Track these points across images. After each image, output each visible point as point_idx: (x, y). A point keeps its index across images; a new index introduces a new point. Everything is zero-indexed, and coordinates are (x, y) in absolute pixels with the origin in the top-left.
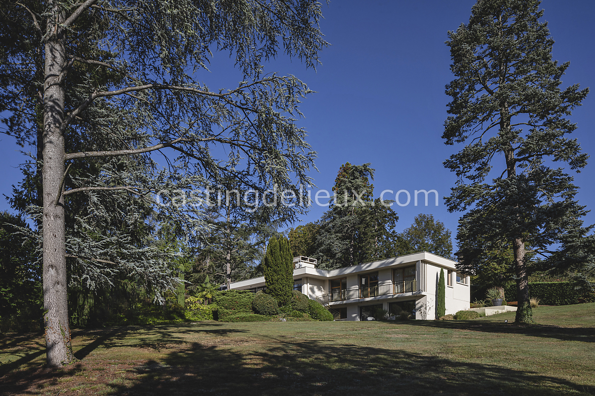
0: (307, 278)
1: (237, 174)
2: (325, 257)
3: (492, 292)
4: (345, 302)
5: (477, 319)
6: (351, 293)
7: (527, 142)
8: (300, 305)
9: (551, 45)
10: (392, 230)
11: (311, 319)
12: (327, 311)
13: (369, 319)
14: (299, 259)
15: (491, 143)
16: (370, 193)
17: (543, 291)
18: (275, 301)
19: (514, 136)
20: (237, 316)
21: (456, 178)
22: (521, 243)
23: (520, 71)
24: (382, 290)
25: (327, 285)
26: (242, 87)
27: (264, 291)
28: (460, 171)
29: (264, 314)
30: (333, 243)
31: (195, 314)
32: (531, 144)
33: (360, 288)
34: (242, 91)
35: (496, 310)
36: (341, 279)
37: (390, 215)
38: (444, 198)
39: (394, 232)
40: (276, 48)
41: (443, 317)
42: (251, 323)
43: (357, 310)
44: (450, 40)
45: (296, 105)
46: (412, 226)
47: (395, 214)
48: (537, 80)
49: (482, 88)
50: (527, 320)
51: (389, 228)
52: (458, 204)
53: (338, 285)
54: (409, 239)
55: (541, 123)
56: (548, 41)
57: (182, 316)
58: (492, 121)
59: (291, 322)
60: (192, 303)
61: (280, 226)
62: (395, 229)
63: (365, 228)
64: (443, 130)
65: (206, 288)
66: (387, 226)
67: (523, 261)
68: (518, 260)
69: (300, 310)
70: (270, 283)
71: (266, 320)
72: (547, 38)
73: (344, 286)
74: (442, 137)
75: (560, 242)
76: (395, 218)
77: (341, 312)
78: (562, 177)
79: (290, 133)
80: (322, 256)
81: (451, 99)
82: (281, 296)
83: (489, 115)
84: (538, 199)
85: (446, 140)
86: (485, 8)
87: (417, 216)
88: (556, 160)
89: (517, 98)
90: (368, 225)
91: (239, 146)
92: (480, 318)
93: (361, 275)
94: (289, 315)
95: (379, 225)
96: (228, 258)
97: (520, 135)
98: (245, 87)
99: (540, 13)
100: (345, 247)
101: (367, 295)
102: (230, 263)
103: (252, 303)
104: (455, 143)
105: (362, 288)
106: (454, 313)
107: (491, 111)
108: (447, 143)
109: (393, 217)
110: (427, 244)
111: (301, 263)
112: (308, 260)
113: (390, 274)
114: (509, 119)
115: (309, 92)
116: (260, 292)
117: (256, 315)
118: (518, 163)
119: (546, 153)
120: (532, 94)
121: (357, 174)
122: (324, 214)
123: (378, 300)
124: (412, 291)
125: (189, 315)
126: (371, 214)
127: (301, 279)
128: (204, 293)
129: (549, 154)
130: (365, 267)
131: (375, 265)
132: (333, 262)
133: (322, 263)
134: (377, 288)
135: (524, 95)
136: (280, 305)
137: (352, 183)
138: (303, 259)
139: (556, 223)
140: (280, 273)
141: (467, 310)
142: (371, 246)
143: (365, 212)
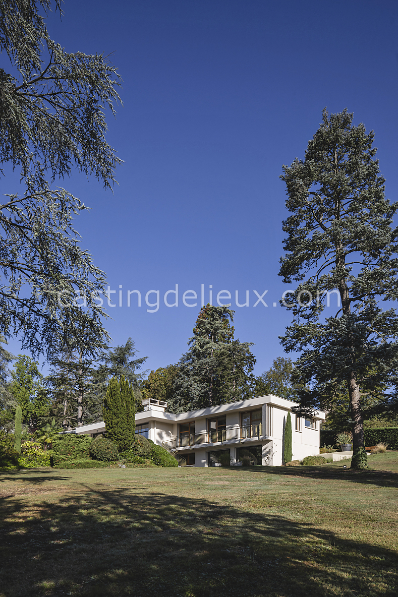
0: (154, 421)
1: (25, 302)
2: (183, 401)
3: (341, 437)
4: (193, 447)
5: (324, 465)
6: (201, 437)
7: (357, 281)
8: (141, 451)
9: (382, 183)
10: (250, 373)
11: (154, 465)
12: (173, 456)
13: (217, 464)
14: (148, 402)
15: (322, 281)
16: (231, 335)
17: (395, 436)
18: (115, 446)
19: (344, 274)
20: (73, 462)
21: (292, 317)
22: (355, 385)
23: (352, 208)
24: (229, 435)
25: (176, 429)
26: (13, 201)
27: (104, 436)
28: (296, 310)
29: (102, 460)
30: (191, 386)
31: (30, 460)
32: (360, 282)
33: (208, 433)
34: (15, 206)
35: (344, 456)
36: (190, 423)
37: (248, 358)
38: (280, 338)
39: (251, 375)
40: (69, 164)
41: (289, 463)
42: (88, 469)
43: (204, 455)
44: (284, 175)
45: (69, 223)
46: (271, 370)
47: (253, 357)
48: (368, 218)
49: (317, 225)
50: (363, 466)
51: (247, 371)
52: (294, 345)
53: (185, 429)
54: (267, 382)
55: (375, 262)
56: (379, 179)
57: (15, 463)
58: (326, 259)
59: (131, 469)
60: (28, 448)
61: (137, 368)
62: (253, 372)
63: (223, 370)
64: (279, 267)
65: (46, 432)
66: (245, 369)
67: (358, 404)
68: (353, 403)
69: (142, 455)
70: (110, 427)
71: (104, 466)
72: (378, 176)
73: (193, 430)
74: (279, 275)
75: (393, 384)
76: (253, 361)
77: (188, 458)
78: (395, 318)
79: (75, 257)
80: (180, 400)
81: (287, 236)
82: (121, 440)
83: (322, 252)
84: (374, 340)
85: (283, 278)
86: (319, 143)
87: (276, 359)
88: (385, 300)
89: (348, 235)
90: (226, 368)
91: (20, 269)
92: (327, 464)
93: (209, 419)
94: (128, 461)
95: (237, 367)
96: (80, 401)
97: (350, 274)
98: (17, 201)
99: (373, 151)
100: (203, 390)
101: (216, 439)
102: (81, 406)
103: (89, 448)
104: (293, 282)
105: (211, 432)
106: (301, 459)
107: (323, 248)
108: (285, 281)
109: (251, 360)
110: (285, 388)
111: (150, 406)
112: (158, 402)
113: (238, 418)
114: (343, 257)
115: (83, 208)
116: (100, 437)
117: (94, 461)
118: (352, 303)
119: (378, 293)
120: (361, 232)
121: (216, 316)
122: (182, 356)
123: (225, 445)
124: (258, 436)
125: (23, 461)
126: (229, 356)
127: (147, 423)
128: (44, 437)
129: (380, 294)
130: (214, 410)
131: (224, 408)
132: (191, 405)
133: (180, 406)
134: (225, 433)
135: (354, 232)
136: (120, 450)
137: (211, 324)
138: (152, 401)
139: (388, 364)
140: (120, 416)
141: (317, 455)
142: (228, 390)
143: (222, 354)
